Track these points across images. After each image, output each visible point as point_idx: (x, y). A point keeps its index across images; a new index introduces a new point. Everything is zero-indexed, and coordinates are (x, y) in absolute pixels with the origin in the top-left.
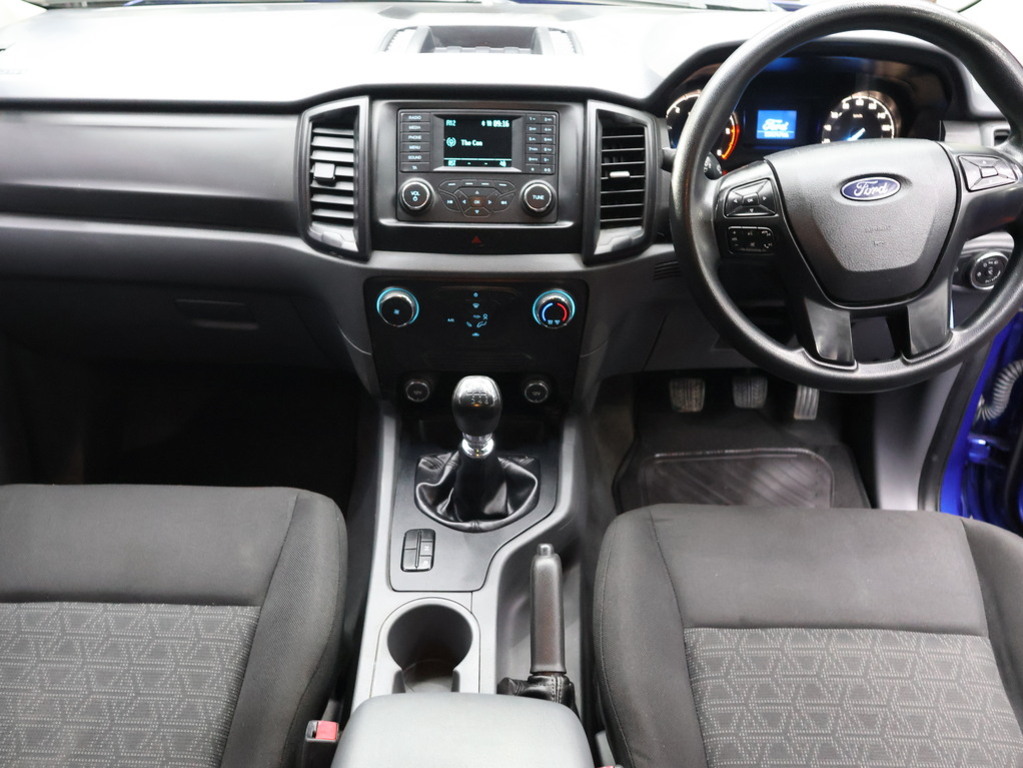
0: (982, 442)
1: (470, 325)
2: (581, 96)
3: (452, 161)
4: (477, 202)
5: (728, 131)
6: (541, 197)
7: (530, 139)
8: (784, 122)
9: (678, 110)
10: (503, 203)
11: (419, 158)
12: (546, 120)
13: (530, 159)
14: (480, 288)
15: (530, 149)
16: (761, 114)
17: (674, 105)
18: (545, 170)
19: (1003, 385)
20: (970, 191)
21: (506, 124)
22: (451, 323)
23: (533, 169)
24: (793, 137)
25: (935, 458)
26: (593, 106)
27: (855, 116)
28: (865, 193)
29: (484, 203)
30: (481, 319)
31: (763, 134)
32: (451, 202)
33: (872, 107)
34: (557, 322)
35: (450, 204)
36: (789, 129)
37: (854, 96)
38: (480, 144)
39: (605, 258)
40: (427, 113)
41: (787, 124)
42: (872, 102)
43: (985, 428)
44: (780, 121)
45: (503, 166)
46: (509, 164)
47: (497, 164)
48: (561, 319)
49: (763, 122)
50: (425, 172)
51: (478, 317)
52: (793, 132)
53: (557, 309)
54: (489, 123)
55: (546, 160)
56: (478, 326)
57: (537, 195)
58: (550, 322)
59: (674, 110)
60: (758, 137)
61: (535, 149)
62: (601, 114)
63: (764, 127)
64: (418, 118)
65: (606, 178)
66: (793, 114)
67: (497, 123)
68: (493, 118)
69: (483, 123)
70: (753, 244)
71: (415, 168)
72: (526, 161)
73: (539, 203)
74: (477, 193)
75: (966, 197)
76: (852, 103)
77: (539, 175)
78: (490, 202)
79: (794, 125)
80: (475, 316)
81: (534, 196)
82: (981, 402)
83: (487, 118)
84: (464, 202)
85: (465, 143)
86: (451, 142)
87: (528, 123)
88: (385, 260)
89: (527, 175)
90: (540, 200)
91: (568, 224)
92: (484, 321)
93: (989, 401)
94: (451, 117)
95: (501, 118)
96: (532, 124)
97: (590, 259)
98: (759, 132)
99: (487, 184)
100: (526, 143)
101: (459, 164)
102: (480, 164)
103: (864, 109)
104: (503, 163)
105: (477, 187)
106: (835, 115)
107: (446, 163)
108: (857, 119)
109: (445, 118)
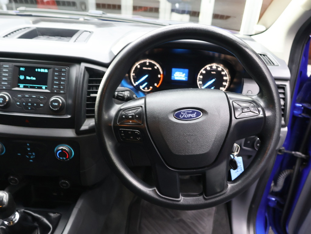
0: (273, 199)
1: (28, 157)
2: (78, 61)
3: (22, 86)
4: (30, 104)
5: (159, 76)
6: (56, 104)
7: (55, 78)
8: (183, 74)
9: (139, 67)
10: (41, 105)
11: (6, 83)
12: (63, 70)
13: (55, 87)
14: (32, 142)
15: (55, 82)
16: (173, 70)
17: (137, 65)
18: (61, 92)
19: (280, 179)
20: (236, 118)
21: (46, 71)
22: (19, 155)
23: (55, 91)
24: (187, 80)
25: (253, 206)
26: (84, 65)
27: (212, 73)
28: (185, 117)
29: (32, 105)
30: (32, 155)
31: (174, 78)
32: (19, 103)
33: (220, 69)
34: (64, 158)
35: (18, 104)
36: (185, 76)
37: (212, 65)
38: (34, 79)
39: (86, 131)
40: (11, 64)
41: (184, 74)
42: (219, 67)
43: (274, 194)
44: (182, 73)
45: (44, 89)
46: (46, 88)
47: (41, 88)
48: (66, 157)
49: (174, 73)
50: (8, 90)
51: (30, 154)
52: (187, 78)
53: (63, 153)
54: (39, 70)
55: (62, 87)
56: (32, 157)
57: (54, 103)
58: (61, 158)
60: (172, 79)
61: (57, 82)
62: (87, 69)
63: (175, 75)
64: (7, 66)
65: (89, 96)
66: (187, 71)
67: (42, 70)
68: (40, 68)
69: (36, 70)
70: (132, 137)
71: (4, 88)
72: (53, 87)
73: (55, 107)
74: (30, 100)
75: (234, 121)
76: (211, 67)
77: (58, 94)
78: (35, 105)
79: (187, 75)
80: (29, 153)
81: (53, 103)
82: (272, 184)
83: (38, 68)
84: (24, 104)
85: (28, 78)
86: (22, 77)
87: (54, 71)
89: (52, 94)
90: (56, 105)
91: (69, 116)
92: (34, 155)
93: (276, 184)
94: (23, 67)
95: (44, 68)
96: (57, 71)
97: (78, 132)
98: (173, 77)
99: (35, 97)
100: (53, 80)
101: (25, 87)
102: (34, 87)
103: (216, 70)
104: (44, 87)
105: (30, 97)
106: (204, 72)
107: (19, 86)
108: (213, 74)
109: (20, 67)
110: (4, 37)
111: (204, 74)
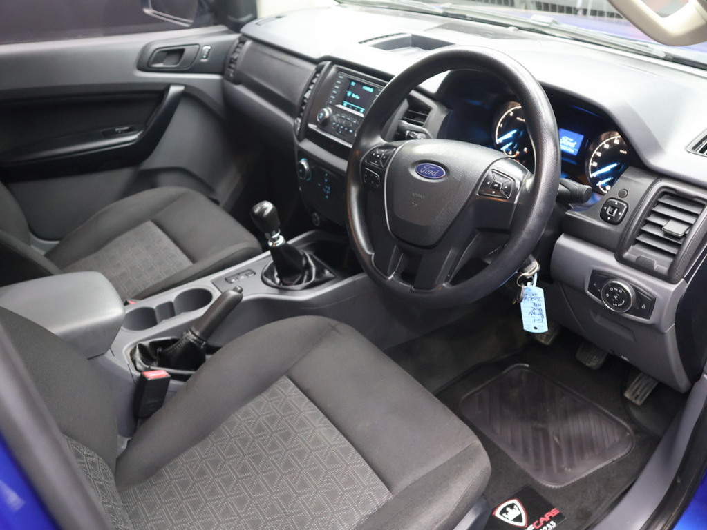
3: (345, 103)
4: (342, 127)
8: (573, 142)
9: (512, 114)
10: (350, 131)
11: (334, 97)
14: (330, 172)
17: (510, 110)
20: (479, 194)
21: (372, 90)
22: (319, 186)
24: (576, 154)
27: (621, 151)
28: (426, 172)
29: (344, 128)
32: (334, 124)
36: (576, 147)
38: (358, 97)
40: (346, 75)
44: (572, 140)
45: (361, 112)
47: (359, 110)
50: (332, 106)
52: (577, 150)
56: (327, 192)
59: (510, 113)
64: (342, 77)
66: (581, 137)
67: (368, 89)
68: (368, 86)
69: (364, 88)
70: (373, 182)
71: (331, 102)
74: (344, 122)
79: (579, 145)
80: (326, 186)
83: (366, 85)
84: (338, 125)
85: (353, 95)
86: (349, 94)
88: (308, 146)
92: (329, 190)
95: (371, 87)
99: (349, 119)
101: (348, 106)
102: (353, 108)
104: (362, 110)
105: (345, 119)
106: (607, 146)
107: (342, 104)
108: (622, 154)
109: (352, 80)
110: (360, 43)
111: (605, 149)
